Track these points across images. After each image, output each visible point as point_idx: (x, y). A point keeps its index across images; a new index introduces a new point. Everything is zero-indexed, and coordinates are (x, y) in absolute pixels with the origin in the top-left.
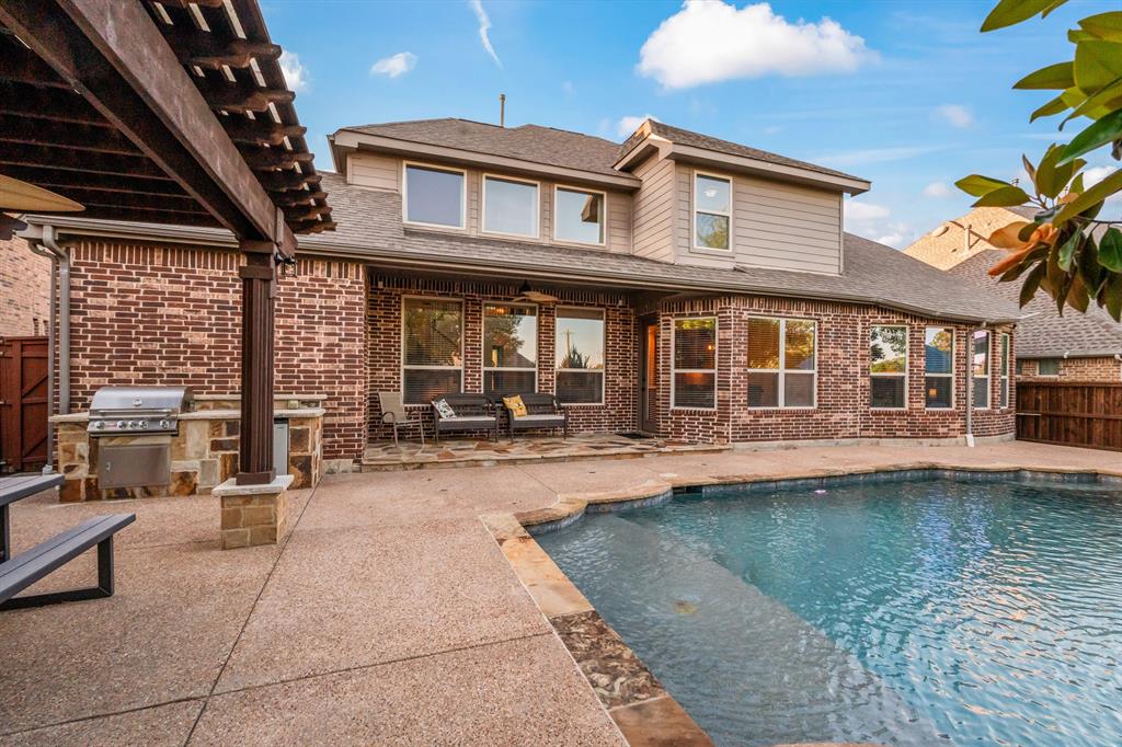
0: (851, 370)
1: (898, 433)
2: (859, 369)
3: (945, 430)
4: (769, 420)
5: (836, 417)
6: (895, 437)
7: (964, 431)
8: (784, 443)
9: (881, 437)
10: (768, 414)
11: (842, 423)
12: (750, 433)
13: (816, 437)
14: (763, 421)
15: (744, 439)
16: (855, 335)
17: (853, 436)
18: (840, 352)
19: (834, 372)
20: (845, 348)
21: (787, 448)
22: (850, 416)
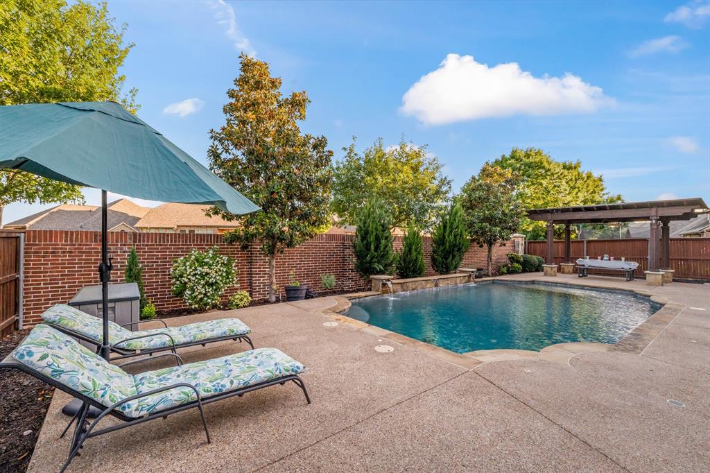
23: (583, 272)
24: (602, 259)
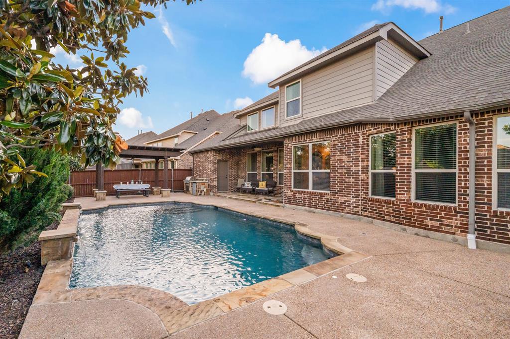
0: (353, 169)
1: (386, 218)
2: (360, 168)
3: (437, 224)
4: (300, 196)
5: (341, 199)
6: (383, 220)
7: (464, 229)
8: (308, 208)
9: (374, 218)
10: (300, 193)
11: (346, 204)
12: (292, 201)
13: (327, 209)
14: (297, 195)
15: (289, 203)
16: (357, 145)
17: (356, 213)
18: (344, 158)
19: (340, 171)
20: (349, 154)
21: (310, 212)
22: (353, 200)
23: (117, 194)
24: (130, 183)
